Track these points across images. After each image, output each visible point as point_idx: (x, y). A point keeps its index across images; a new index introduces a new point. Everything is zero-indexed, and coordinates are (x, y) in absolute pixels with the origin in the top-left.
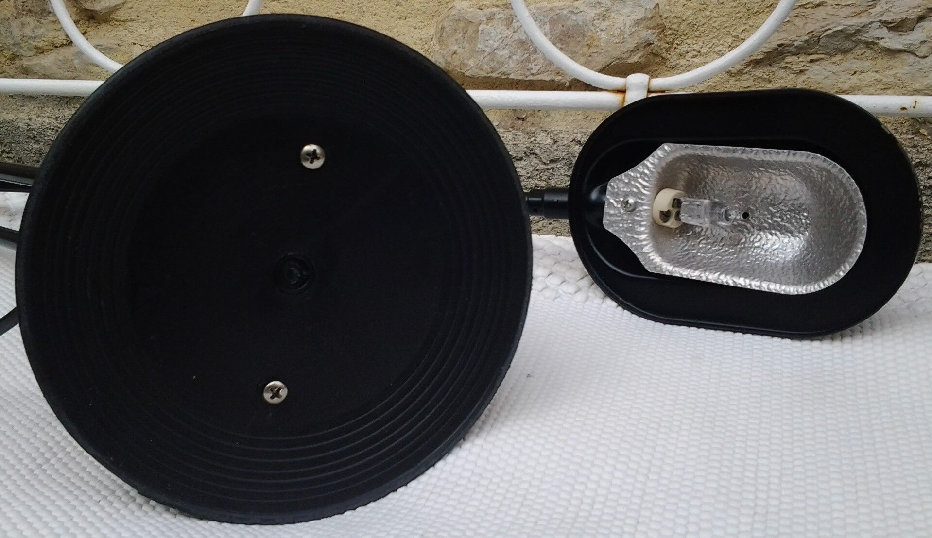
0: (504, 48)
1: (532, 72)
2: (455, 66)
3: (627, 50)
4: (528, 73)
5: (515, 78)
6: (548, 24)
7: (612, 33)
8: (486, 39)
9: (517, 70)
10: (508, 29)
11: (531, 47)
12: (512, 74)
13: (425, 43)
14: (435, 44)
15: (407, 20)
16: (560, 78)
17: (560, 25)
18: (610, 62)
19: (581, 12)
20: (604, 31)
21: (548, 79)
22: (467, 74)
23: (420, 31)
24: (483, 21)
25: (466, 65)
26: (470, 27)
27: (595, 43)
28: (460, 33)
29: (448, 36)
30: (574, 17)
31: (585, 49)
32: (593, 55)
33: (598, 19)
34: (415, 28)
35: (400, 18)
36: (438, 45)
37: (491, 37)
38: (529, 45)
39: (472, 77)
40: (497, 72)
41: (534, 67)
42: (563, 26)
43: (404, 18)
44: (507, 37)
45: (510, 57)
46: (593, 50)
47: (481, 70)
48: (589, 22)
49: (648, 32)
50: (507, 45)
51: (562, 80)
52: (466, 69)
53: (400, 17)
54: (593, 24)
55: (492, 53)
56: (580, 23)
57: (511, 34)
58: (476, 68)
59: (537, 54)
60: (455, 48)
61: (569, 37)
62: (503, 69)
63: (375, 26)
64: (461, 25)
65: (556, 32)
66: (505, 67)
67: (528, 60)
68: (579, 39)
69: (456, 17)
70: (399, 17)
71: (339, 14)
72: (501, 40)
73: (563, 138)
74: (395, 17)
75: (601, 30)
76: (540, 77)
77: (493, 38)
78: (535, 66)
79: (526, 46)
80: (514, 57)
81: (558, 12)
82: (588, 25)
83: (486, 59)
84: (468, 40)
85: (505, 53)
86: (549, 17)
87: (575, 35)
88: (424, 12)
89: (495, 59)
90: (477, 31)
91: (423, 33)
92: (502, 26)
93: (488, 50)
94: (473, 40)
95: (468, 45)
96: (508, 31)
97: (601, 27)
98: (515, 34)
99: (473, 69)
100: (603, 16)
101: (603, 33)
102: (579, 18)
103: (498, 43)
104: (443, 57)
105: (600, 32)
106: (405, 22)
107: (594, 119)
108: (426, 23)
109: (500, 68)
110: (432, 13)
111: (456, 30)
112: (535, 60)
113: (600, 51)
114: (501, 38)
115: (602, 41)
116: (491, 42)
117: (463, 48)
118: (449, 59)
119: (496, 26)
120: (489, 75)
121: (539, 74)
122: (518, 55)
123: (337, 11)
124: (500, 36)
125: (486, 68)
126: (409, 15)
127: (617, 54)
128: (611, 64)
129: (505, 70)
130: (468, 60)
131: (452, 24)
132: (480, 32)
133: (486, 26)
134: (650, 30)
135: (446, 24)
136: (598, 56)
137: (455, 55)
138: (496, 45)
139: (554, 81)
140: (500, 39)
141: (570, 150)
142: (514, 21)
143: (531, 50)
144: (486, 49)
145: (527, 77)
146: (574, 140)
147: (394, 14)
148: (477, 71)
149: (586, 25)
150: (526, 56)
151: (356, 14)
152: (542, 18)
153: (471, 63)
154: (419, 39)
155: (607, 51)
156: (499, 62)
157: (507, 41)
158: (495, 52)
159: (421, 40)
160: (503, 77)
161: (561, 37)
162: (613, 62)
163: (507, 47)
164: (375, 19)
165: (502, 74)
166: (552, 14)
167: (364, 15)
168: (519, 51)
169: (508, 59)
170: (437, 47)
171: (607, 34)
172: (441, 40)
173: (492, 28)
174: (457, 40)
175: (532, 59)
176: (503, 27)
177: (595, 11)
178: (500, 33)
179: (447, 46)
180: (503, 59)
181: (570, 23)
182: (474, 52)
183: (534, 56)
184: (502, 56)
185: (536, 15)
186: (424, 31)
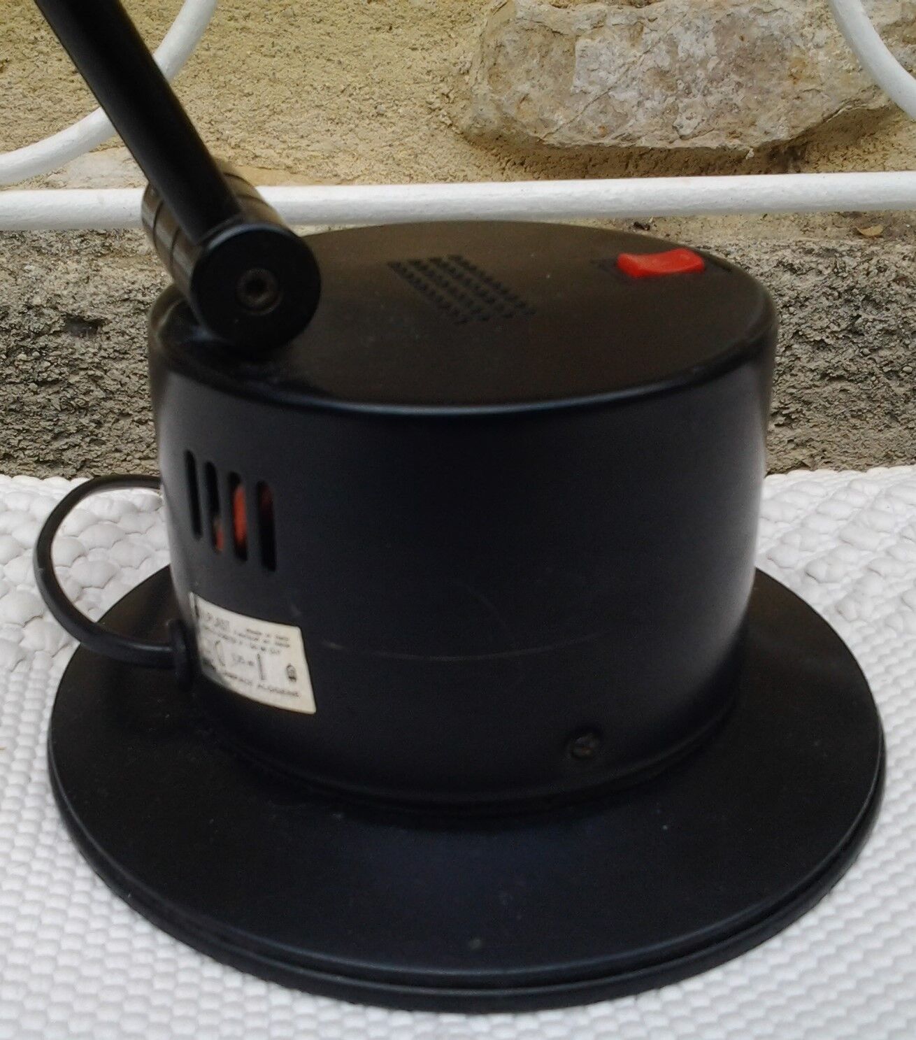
0: (628, 86)
1: (682, 132)
2: (524, 126)
3: (869, 85)
4: (676, 135)
5: (649, 145)
6: (711, 35)
7: (838, 52)
8: (592, 67)
9: (652, 129)
10: (633, 45)
11: (679, 82)
12: (643, 139)
13: (439, 79)
14: (479, 80)
15: (395, 31)
16: (737, 142)
17: (736, 37)
18: (837, 108)
19: (777, 10)
20: (821, 47)
21: (714, 144)
22: (551, 140)
23: (425, 54)
24: (584, 31)
25: (546, 123)
26: (554, 45)
27: (807, 72)
28: (533, 57)
29: (511, 65)
30: (763, 21)
31: (788, 84)
32: (806, 94)
33: (810, 25)
34: (414, 49)
35: (378, 29)
36: (485, 82)
37: (601, 64)
38: (676, 78)
39: (561, 148)
40: (614, 135)
41: (685, 122)
42: (742, 39)
43: (388, 28)
44: (634, 63)
45: (639, 104)
46: (802, 85)
47: (581, 132)
48: (793, 30)
49: (907, 49)
50: (633, 79)
51: (741, 145)
52: (546, 131)
53: (379, 25)
54: (802, 35)
55: (604, 97)
56: (776, 33)
57: (641, 56)
58: (570, 129)
59: (691, 95)
60: (525, 87)
61: (754, 60)
62: (627, 129)
63: (321, 46)
64: (537, 39)
65: (728, 51)
66: (630, 124)
67: (674, 110)
68: (774, 65)
69: (527, 24)
70: (376, 25)
71: (236, 20)
72: (623, 70)
73: (759, 260)
74: (369, 26)
75: (817, 46)
76: (699, 142)
77: (606, 65)
78: (688, 121)
79: (671, 81)
80: (648, 104)
81: (731, 10)
82: (792, 37)
83: (589, 108)
84: (550, 71)
85: (630, 95)
86: (713, 21)
87: (766, 57)
88: (433, 15)
89: (610, 109)
90: (570, 53)
91: (434, 58)
92: (621, 40)
93: (595, 90)
94: (563, 70)
95: (550, 81)
96: (634, 51)
97: (817, 40)
98: (648, 56)
99: (562, 130)
100: (819, 18)
101: (821, 53)
102: (773, 24)
103: (617, 75)
104: (498, 107)
105: (814, 51)
106: (388, 36)
107: (778, 219)
108: (437, 38)
109: (618, 127)
110: (450, 17)
111: (525, 50)
112: (687, 107)
113: (818, 88)
114: (624, 65)
115: (820, 67)
116: (602, 74)
117: (542, 87)
118: (513, 112)
119: (611, 39)
120: (596, 142)
121: (695, 136)
122: (656, 98)
123: (231, 14)
124: (620, 61)
125: (592, 128)
126: (400, 21)
127: (852, 92)
128: (837, 111)
129: (630, 131)
130: (553, 112)
131: (517, 38)
132: (577, 54)
133: (589, 40)
134: (910, 46)
135: (505, 38)
136: (813, 97)
137: (523, 103)
138: (612, 79)
139: (724, 148)
140: (620, 67)
141: (773, 283)
142: (646, 30)
143: (681, 87)
144: (590, 88)
145: (671, 142)
146: (780, 263)
147: (364, 18)
148: (573, 134)
149: (788, 37)
150: (671, 100)
151: (276, 20)
152: (699, 23)
153: (560, 118)
154: (425, 71)
155: (833, 88)
156: (617, 115)
157: (636, 71)
158: (610, 93)
159: (429, 72)
160: (625, 145)
161: (739, 61)
162: (842, 107)
163: (635, 83)
164: (321, 31)
165: (622, 140)
166: (720, 15)
167: (296, 23)
168: (657, 91)
169: (635, 108)
170: (484, 88)
171: (828, 54)
172: (494, 75)
173: (602, 44)
174: (528, 71)
175: (681, 105)
176: (624, 42)
177: (802, 9)
178: (621, 55)
179: (509, 85)
180: (627, 107)
181: (755, 32)
182: (563, 96)
183: (686, 100)
184: (622, 103)
185: (690, 16)
186: (435, 55)
